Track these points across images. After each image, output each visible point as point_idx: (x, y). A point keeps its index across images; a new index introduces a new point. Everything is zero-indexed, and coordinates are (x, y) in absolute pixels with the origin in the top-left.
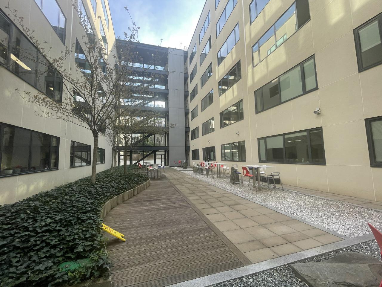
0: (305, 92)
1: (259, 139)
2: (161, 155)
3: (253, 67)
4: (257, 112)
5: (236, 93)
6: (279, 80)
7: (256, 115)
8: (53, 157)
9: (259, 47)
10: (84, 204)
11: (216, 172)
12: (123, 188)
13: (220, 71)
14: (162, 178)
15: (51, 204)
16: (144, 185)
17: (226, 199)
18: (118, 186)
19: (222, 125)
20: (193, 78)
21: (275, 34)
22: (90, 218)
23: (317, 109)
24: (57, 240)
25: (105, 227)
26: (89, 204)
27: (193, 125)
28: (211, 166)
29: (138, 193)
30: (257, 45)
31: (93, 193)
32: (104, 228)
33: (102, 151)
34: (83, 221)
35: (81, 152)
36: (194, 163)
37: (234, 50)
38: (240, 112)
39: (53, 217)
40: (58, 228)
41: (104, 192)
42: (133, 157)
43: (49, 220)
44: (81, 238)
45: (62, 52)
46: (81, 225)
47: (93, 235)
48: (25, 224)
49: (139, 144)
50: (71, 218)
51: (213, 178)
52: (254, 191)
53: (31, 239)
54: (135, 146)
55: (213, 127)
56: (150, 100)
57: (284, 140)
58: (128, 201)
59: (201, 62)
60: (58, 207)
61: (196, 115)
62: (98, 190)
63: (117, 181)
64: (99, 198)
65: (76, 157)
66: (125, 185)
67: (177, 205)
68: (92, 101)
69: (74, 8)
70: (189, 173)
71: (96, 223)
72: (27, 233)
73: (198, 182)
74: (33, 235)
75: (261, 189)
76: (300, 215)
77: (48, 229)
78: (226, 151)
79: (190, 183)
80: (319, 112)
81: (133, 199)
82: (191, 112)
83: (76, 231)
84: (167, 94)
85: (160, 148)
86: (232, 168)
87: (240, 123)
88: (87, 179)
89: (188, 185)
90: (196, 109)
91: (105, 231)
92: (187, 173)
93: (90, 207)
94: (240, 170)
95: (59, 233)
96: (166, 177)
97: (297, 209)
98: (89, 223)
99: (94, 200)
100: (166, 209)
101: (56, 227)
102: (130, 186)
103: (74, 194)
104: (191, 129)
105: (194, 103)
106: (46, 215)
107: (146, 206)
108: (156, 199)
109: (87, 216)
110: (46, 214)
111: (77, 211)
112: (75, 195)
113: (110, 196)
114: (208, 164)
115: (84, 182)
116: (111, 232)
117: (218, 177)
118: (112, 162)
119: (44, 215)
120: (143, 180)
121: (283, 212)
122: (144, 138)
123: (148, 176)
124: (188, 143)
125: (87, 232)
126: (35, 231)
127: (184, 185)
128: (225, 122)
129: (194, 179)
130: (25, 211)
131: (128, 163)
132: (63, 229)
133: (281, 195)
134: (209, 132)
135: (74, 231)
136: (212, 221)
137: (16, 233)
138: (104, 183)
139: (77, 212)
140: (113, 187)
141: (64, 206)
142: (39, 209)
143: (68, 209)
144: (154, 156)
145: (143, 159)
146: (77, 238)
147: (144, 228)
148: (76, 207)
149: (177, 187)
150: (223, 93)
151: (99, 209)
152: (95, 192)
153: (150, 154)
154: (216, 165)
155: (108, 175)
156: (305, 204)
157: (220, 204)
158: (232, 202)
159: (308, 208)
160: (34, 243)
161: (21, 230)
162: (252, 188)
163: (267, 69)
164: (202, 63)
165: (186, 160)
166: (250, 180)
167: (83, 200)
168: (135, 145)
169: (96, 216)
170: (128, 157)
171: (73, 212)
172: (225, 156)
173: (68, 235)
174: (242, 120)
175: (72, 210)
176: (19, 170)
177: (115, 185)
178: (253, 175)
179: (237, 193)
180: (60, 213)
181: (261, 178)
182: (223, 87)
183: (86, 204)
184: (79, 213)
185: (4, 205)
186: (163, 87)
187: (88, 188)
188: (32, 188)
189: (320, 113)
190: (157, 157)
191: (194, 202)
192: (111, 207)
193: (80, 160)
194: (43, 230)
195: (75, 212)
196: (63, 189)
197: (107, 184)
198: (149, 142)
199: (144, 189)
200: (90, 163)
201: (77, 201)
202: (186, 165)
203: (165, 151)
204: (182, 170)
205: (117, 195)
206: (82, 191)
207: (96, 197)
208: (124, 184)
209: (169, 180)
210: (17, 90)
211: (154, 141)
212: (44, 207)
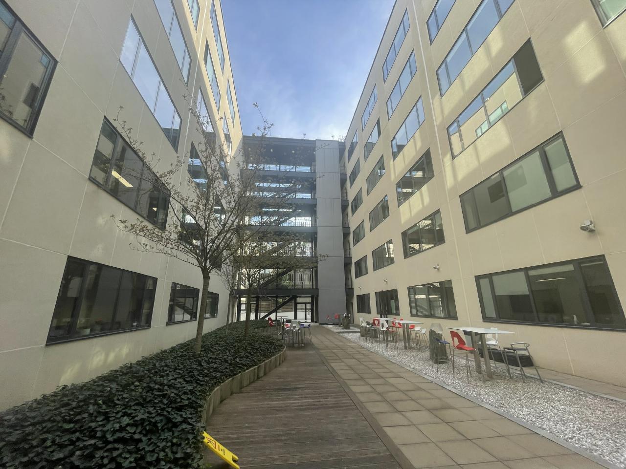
0: (556, 193)
1: (478, 278)
2: (306, 303)
3: (453, 157)
4: (468, 230)
5: (427, 200)
6: (502, 174)
7: (466, 235)
8: (146, 305)
9: (459, 126)
10: (180, 392)
11: (402, 338)
12: (242, 364)
13: (398, 168)
14: (307, 345)
15: (132, 390)
16: (276, 359)
17: (423, 394)
18: (234, 360)
19: (408, 253)
20: (354, 180)
21: (485, 106)
22: (185, 421)
23: (587, 223)
24: (133, 460)
25: (207, 437)
26: (187, 394)
27: (357, 252)
28: (393, 325)
29: (265, 374)
30: (455, 124)
31: (196, 373)
32: (206, 440)
33: (215, 297)
34: (176, 425)
35: (185, 297)
36: (361, 319)
37: (417, 135)
38: (437, 228)
39: (132, 413)
40: (136, 436)
41: (212, 370)
42: (260, 306)
43: (126, 420)
44: (168, 459)
45: (172, 164)
46: (170, 433)
47: (188, 456)
48: (93, 425)
49: (270, 285)
50: (158, 418)
51: (396, 348)
52: (480, 380)
53: (97, 454)
54: (264, 288)
55: (392, 256)
56: (289, 215)
57: (529, 279)
58: (249, 388)
59: (366, 156)
60: (142, 396)
61: (362, 235)
62: (202, 366)
63: (233, 351)
64: (204, 381)
65: (178, 307)
66: (245, 359)
67: (331, 400)
68: (204, 226)
69: (191, 112)
70: (353, 336)
71: (193, 430)
72: (92, 442)
73: (370, 356)
74: (100, 446)
75: (494, 377)
76: (587, 443)
77: (123, 436)
78: (418, 297)
79: (355, 358)
80: (591, 227)
81: (258, 384)
82: (353, 232)
83: (162, 445)
84: (315, 205)
85: (303, 292)
86: (432, 333)
87: (440, 248)
88: (188, 345)
89: (352, 362)
90: (360, 227)
91: (207, 448)
92: (350, 337)
93: (188, 399)
94: (447, 337)
95: (137, 445)
96: (313, 344)
97: (580, 429)
98: (183, 430)
99: (195, 385)
100: (312, 409)
101: (134, 433)
102: (254, 360)
103: (168, 372)
104: (354, 260)
105: (358, 218)
106: (123, 409)
107: (278, 400)
108: (293, 387)
109: (181, 416)
110: (123, 407)
111: (168, 405)
112: (168, 375)
113: (221, 378)
114: (387, 321)
115: (184, 351)
116: (217, 450)
117: (406, 348)
118: (228, 315)
119: (120, 409)
120: (275, 349)
121: (546, 433)
122: (279, 275)
123: (283, 341)
124: (350, 283)
125: (180, 448)
126: (105, 439)
127: (344, 360)
128: (411, 245)
129: (363, 351)
130: (96, 400)
131: (253, 317)
132: (144, 439)
133: (538, 391)
134: (386, 264)
135: (159, 444)
136: (396, 441)
137: (78, 439)
138: (213, 353)
139: (168, 407)
140: (226, 361)
141: (150, 395)
142: (115, 398)
143: (156, 401)
144: (294, 304)
145: (276, 311)
146: (163, 458)
147: (273, 444)
148: (167, 397)
149: (332, 365)
150: (405, 200)
151: (201, 402)
152: (198, 371)
153: (288, 301)
154: (401, 324)
155: (220, 338)
156: (597, 418)
157: (412, 405)
158: (435, 403)
159: (605, 429)
160: (100, 462)
161: (85, 433)
162: (475, 374)
163: (478, 160)
164: (368, 157)
165: (348, 314)
166: (467, 357)
167: (179, 385)
168: (264, 286)
169: (195, 417)
170: (253, 307)
171: (163, 406)
172: (416, 305)
173: (150, 451)
174: (443, 244)
175: (161, 402)
176: (98, 328)
177: (230, 358)
178: (473, 347)
179: (444, 382)
180: (143, 407)
181: (489, 352)
182: (404, 190)
183: (183, 392)
184: (170, 409)
185: (71, 386)
186: (308, 196)
187: (188, 361)
188: (112, 356)
189: (594, 230)
190: (299, 306)
191: (362, 398)
192: (221, 398)
193: (183, 311)
194: (115, 437)
195: (165, 406)
196: (153, 362)
197: (218, 357)
198: (287, 282)
199: (276, 367)
200: (195, 317)
201: (170, 386)
202: (347, 323)
203: (312, 297)
204: (342, 331)
205: (231, 376)
206: (180, 368)
207: (199, 380)
208: (243, 357)
209: (318, 349)
210: (113, 216)
211: (294, 280)
212: (122, 395)
